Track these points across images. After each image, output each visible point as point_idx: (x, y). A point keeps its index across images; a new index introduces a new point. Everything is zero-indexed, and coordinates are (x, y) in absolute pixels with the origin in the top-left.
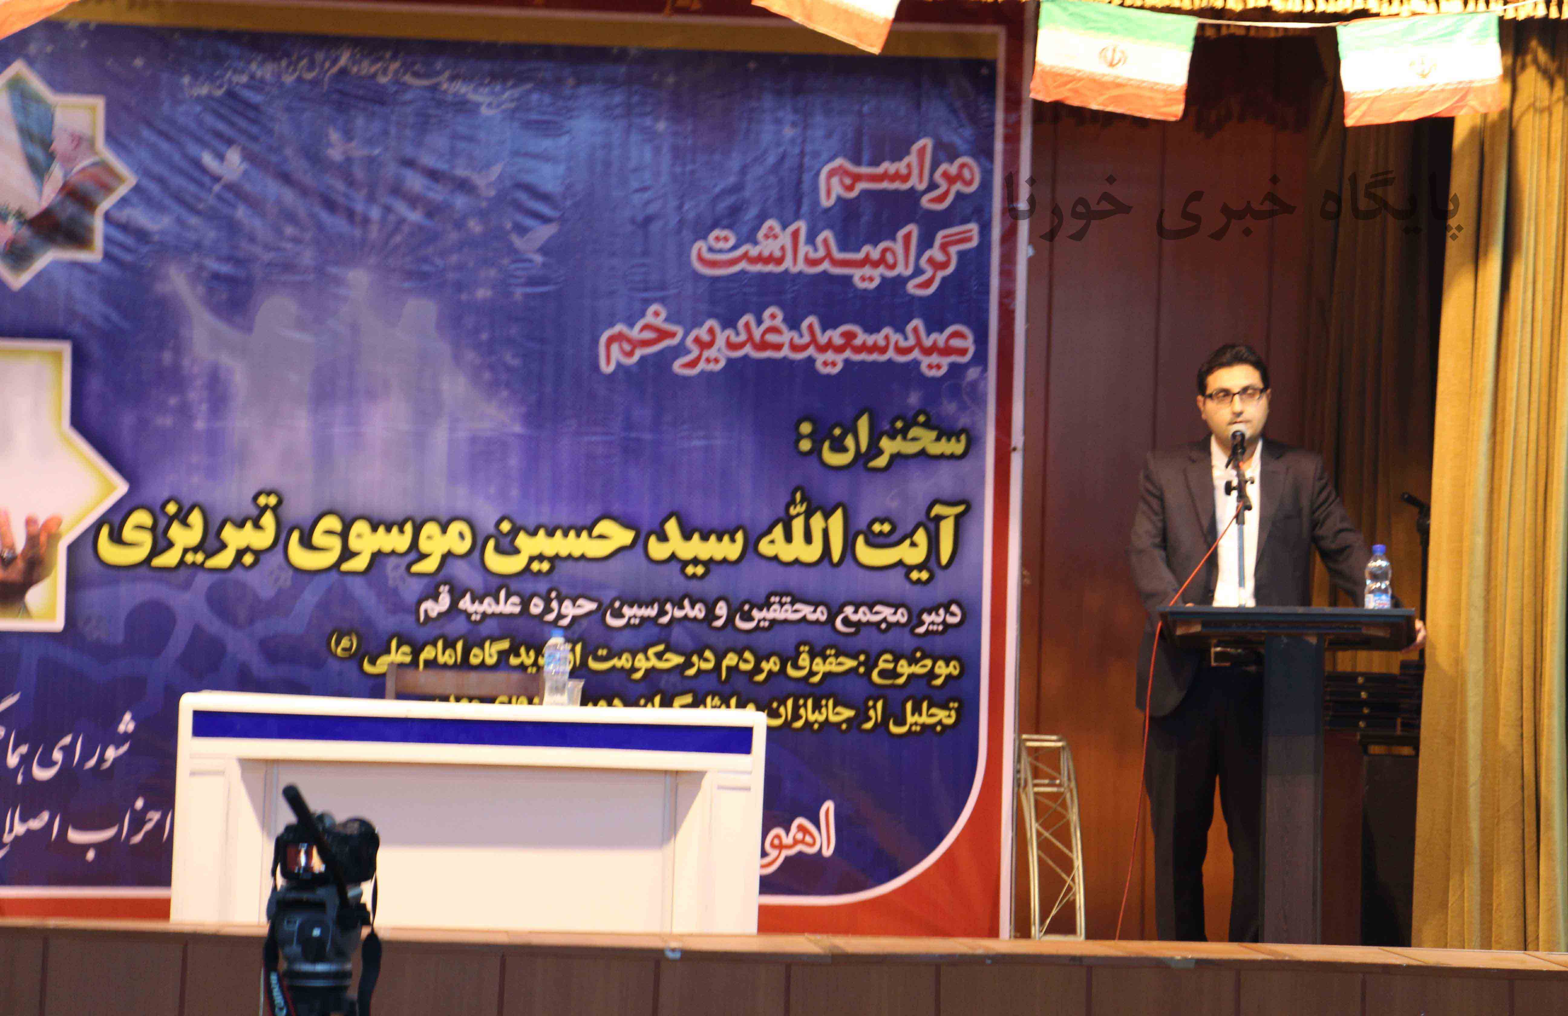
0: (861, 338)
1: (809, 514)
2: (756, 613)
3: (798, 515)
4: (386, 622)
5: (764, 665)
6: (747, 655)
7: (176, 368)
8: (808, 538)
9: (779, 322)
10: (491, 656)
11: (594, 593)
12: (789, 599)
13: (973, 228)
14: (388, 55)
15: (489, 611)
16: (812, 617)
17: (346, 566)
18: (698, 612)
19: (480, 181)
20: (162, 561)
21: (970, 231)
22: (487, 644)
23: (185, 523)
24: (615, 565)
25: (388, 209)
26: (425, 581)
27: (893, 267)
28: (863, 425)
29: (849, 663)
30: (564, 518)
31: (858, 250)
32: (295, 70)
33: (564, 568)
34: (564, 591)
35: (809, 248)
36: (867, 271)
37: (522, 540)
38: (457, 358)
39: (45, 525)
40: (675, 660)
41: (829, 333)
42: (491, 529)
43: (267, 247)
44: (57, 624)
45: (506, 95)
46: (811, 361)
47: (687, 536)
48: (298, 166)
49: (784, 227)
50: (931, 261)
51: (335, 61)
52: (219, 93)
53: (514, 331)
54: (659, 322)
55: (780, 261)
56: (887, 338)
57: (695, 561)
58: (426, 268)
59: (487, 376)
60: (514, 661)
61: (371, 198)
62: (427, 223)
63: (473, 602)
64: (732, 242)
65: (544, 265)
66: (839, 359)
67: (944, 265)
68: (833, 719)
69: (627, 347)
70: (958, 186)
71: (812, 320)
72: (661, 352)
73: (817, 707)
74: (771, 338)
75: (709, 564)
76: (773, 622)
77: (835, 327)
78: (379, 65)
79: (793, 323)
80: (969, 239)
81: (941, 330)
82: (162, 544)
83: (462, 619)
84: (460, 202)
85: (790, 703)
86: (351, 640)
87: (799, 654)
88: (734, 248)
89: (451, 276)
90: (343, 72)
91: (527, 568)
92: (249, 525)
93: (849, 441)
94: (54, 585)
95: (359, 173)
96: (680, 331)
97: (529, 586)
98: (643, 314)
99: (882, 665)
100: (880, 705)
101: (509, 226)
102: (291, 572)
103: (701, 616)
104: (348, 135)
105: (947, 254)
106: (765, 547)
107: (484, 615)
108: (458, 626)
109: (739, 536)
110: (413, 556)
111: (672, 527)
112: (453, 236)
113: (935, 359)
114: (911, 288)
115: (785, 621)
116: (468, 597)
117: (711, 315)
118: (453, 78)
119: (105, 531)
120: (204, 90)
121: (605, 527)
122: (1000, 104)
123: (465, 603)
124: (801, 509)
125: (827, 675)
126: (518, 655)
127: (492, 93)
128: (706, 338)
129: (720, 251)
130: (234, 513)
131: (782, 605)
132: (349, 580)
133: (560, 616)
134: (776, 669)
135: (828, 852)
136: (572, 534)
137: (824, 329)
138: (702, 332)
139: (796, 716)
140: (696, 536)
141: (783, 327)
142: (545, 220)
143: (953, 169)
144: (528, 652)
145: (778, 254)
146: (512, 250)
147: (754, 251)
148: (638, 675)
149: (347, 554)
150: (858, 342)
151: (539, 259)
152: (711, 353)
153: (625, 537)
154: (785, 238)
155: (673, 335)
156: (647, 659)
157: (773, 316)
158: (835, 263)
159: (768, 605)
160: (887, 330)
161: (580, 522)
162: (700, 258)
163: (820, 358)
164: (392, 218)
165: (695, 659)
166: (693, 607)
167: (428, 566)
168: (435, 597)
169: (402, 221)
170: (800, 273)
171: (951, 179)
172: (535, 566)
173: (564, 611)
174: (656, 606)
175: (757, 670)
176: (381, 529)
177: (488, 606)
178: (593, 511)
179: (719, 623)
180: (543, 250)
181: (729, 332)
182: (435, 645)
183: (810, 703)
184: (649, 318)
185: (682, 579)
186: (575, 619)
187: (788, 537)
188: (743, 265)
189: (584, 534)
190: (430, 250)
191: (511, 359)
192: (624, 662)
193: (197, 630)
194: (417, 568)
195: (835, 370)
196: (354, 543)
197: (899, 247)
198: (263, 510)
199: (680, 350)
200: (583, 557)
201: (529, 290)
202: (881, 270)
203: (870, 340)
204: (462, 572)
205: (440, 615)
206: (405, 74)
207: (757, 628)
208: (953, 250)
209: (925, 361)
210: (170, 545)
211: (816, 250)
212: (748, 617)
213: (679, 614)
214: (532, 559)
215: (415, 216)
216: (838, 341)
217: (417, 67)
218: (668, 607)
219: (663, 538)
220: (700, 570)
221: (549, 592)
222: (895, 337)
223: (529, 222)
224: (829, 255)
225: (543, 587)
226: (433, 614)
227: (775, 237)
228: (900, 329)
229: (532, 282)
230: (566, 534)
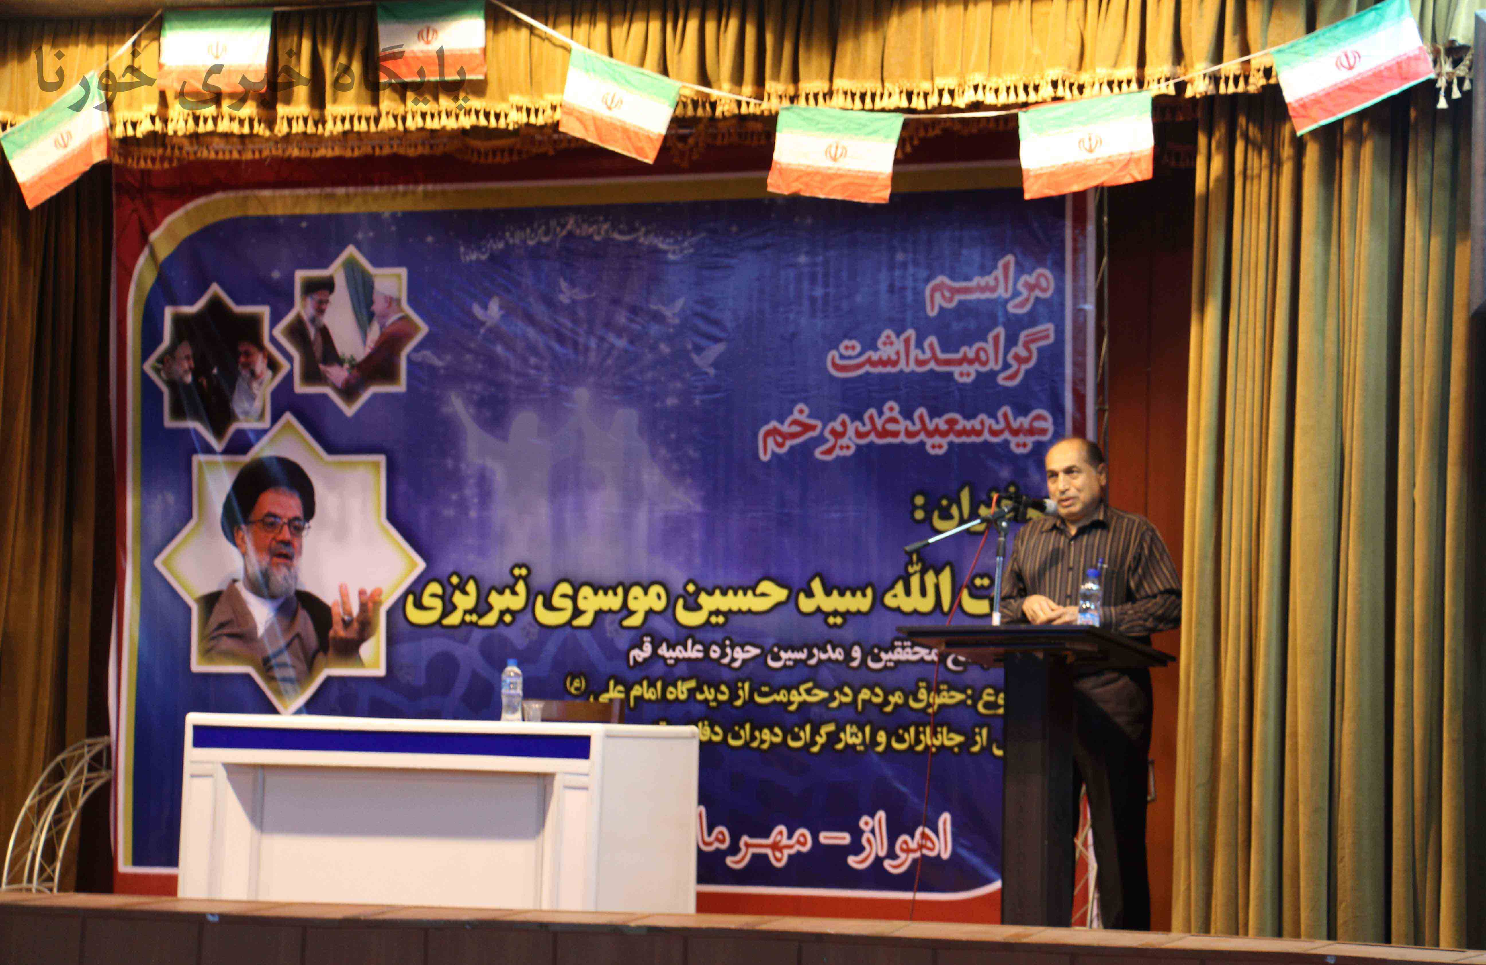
0: (963, 423)
1: (923, 572)
2: (883, 655)
3: (915, 572)
4: (605, 667)
5: (891, 698)
6: (878, 690)
7: (457, 470)
8: (923, 593)
9: (896, 414)
10: (682, 693)
11: (758, 641)
12: (909, 643)
13: (1050, 327)
14: (601, 218)
15: (680, 656)
16: (928, 658)
17: (577, 622)
18: (838, 655)
19: (668, 313)
20: (448, 621)
21: (1047, 330)
22: (679, 683)
23: (465, 592)
24: (774, 617)
25: (602, 339)
26: (633, 633)
27: (984, 364)
28: (965, 496)
29: (959, 697)
30: (735, 581)
31: (957, 351)
32: (536, 235)
33: (736, 620)
34: (736, 639)
35: (919, 352)
36: (965, 368)
37: (703, 599)
38: (653, 454)
39: (372, 595)
40: (822, 695)
41: (936, 420)
42: (681, 591)
43: (518, 374)
44: (381, 671)
45: (686, 244)
46: (922, 444)
47: (828, 593)
48: (540, 310)
49: (898, 335)
50: (1017, 357)
51: (563, 226)
52: (484, 257)
53: (696, 430)
54: (803, 418)
55: (895, 363)
56: (982, 423)
57: (836, 613)
58: (631, 383)
59: (675, 467)
60: (700, 697)
61: (590, 332)
62: (631, 348)
63: (668, 650)
64: (858, 348)
65: (716, 376)
66: (944, 442)
67: (1027, 360)
68: (948, 743)
69: (780, 440)
70: (1037, 293)
71: (922, 411)
72: (804, 444)
73: (934, 734)
74: (891, 427)
75: (846, 615)
76: (898, 663)
77: (940, 415)
78: (595, 227)
79: (908, 414)
80: (1047, 337)
81: (1025, 415)
82: (449, 608)
83: (661, 663)
84: (655, 329)
85: (912, 730)
86: (581, 682)
87: (918, 688)
88: (860, 355)
89: (648, 388)
90: (570, 234)
91: (708, 622)
92: (507, 592)
93: (954, 511)
94: (378, 642)
95: (581, 313)
96: (819, 424)
97: (710, 636)
98: (791, 413)
99: (986, 698)
100: (985, 732)
101: (689, 346)
102: (537, 627)
103: (841, 658)
104: (573, 284)
105: (1029, 350)
106: (889, 600)
107: (677, 660)
108: (658, 669)
109: (869, 592)
110: (624, 613)
111: (816, 585)
112: (649, 357)
113: (1021, 439)
114: (1000, 380)
115: (908, 662)
116: (664, 646)
117: (844, 411)
118: (646, 234)
119: (410, 599)
120: (474, 257)
121: (766, 586)
122: (1069, 223)
123: (663, 651)
124: (917, 568)
125: (942, 706)
126: (702, 692)
127: (676, 242)
128: (840, 429)
129: (850, 358)
130: (498, 584)
131: (903, 647)
132: (578, 633)
133: (733, 660)
134: (900, 701)
135: (946, 855)
136: (740, 593)
137: (931, 418)
138: (836, 425)
139: (918, 741)
140: (835, 593)
141: (900, 418)
142: (716, 340)
143: (1031, 279)
144: (709, 689)
145: (894, 357)
146: (692, 366)
147: (875, 356)
148: (793, 708)
149: (577, 612)
150: (959, 427)
151: (712, 372)
152: (844, 441)
153: (779, 594)
154: (899, 345)
155: (813, 428)
156: (800, 694)
157: (891, 409)
158: (938, 362)
159: (892, 648)
160: (983, 416)
161: (746, 582)
162: (834, 365)
163: (929, 442)
164: (606, 345)
165: (837, 694)
166: (834, 651)
167: (635, 621)
168: (641, 647)
169: (612, 347)
170: (913, 373)
171: (1031, 288)
172: (714, 620)
173: (736, 655)
174: (805, 650)
175: (886, 702)
176: (601, 593)
177: (679, 653)
178: (755, 575)
179: (855, 664)
180: (715, 365)
181: (858, 424)
182: (641, 685)
183: (928, 730)
184: (796, 415)
185: (825, 627)
186: (745, 662)
187: (908, 592)
188: (867, 368)
189: (750, 593)
190: (632, 369)
191: (693, 453)
192: (781, 697)
193: (475, 674)
194: (627, 623)
195: (940, 452)
196: (582, 604)
197: (990, 347)
198: (517, 579)
199: (821, 440)
200: (750, 611)
201: (706, 397)
202: (977, 366)
203: (969, 425)
204: (660, 625)
205: (645, 660)
206: (613, 232)
207: (886, 667)
208: (1033, 347)
209: (1014, 441)
210: (454, 608)
211: (924, 352)
212: (877, 659)
213: (824, 656)
214: (711, 613)
215: (621, 343)
216: (943, 427)
217: (621, 226)
218: (815, 651)
219: (810, 594)
220: (839, 620)
221: (724, 640)
222: (989, 422)
223: (703, 342)
224: (934, 357)
225: (719, 636)
226: (640, 660)
227: (892, 343)
228: (993, 416)
229: (707, 391)
230: (735, 593)
